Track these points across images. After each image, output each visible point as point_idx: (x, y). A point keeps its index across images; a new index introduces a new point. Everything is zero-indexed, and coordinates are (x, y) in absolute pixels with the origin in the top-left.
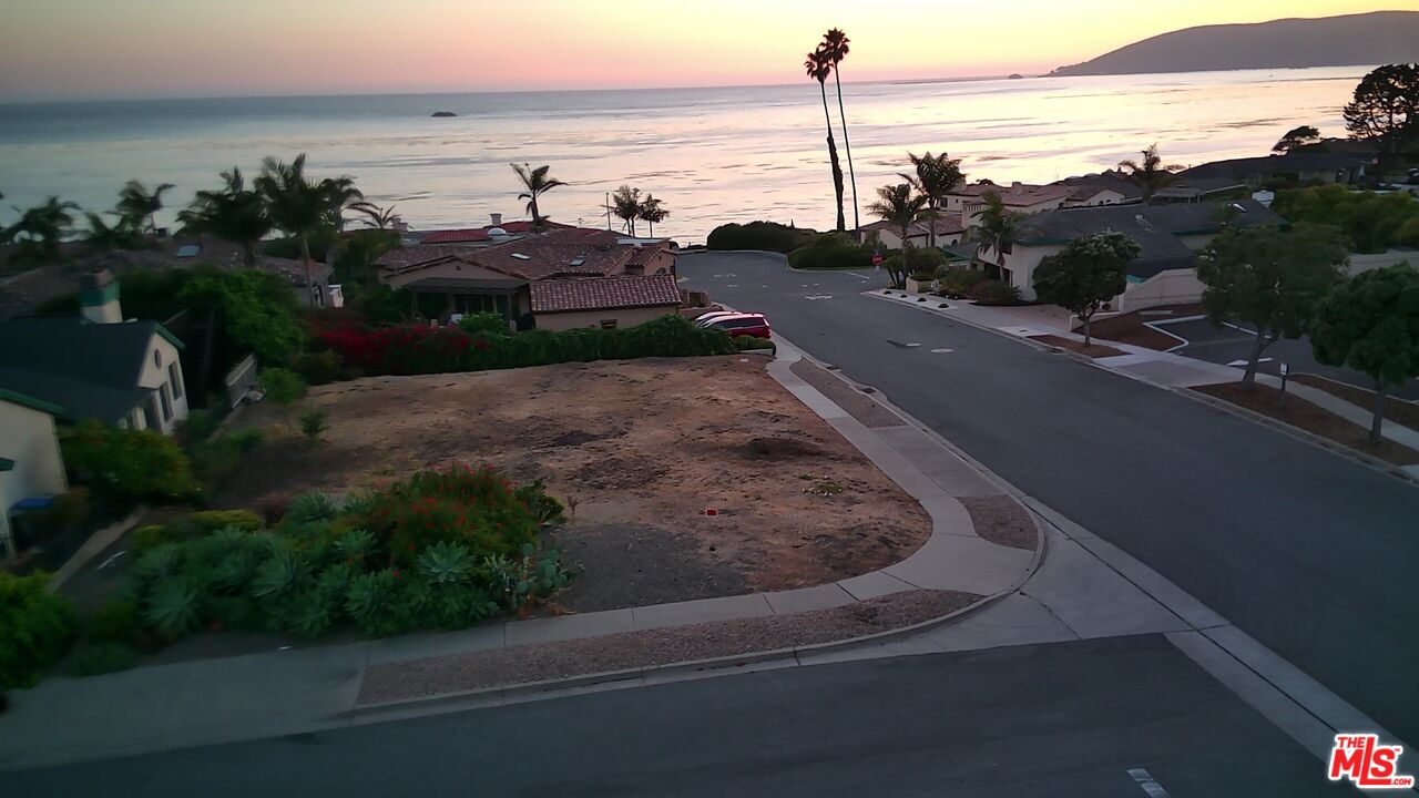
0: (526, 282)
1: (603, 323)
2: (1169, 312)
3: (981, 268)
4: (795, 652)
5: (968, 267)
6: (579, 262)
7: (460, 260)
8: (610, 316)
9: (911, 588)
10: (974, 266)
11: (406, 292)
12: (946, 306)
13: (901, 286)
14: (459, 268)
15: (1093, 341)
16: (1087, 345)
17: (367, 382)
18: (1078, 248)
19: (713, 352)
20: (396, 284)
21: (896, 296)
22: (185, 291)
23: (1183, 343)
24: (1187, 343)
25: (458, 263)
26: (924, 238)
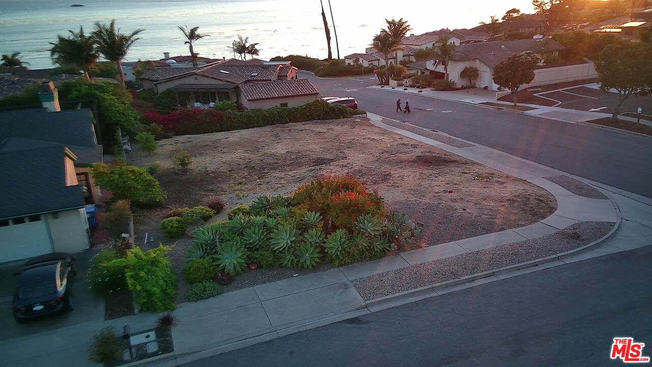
0: (236, 85)
1: (281, 104)
2: (539, 89)
3: (428, 73)
4: (558, 257)
5: (419, 73)
6: (256, 74)
7: (197, 74)
8: (284, 101)
9: (577, 222)
10: (423, 73)
11: (169, 93)
12: (422, 92)
13: (387, 83)
14: (196, 79)
15: (517, 104)
16: (515, 106)
17: (181, 138)
18: (516, 59)
19: (341, 117)
20: (162, 88)
21: (386, 88)
22: (75, 93)
23: (559, 103)
24: (560, 103)
25: (196, 76)
26: (377, 61)
